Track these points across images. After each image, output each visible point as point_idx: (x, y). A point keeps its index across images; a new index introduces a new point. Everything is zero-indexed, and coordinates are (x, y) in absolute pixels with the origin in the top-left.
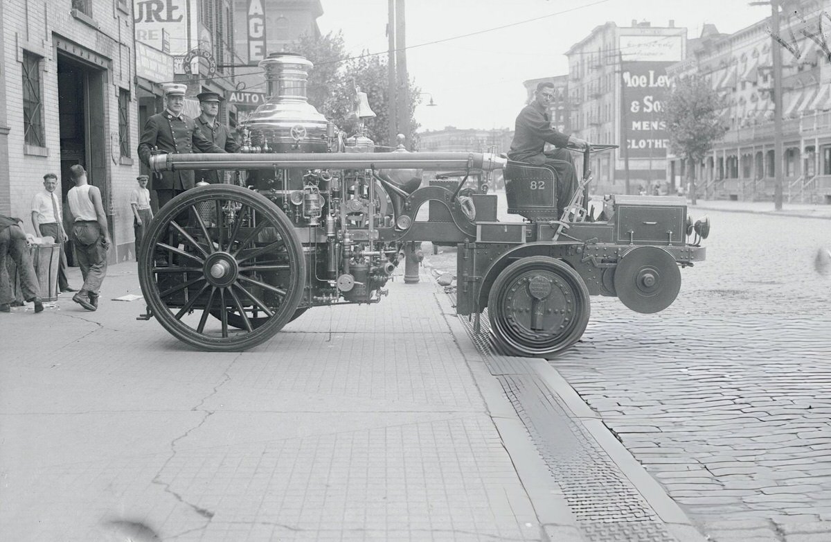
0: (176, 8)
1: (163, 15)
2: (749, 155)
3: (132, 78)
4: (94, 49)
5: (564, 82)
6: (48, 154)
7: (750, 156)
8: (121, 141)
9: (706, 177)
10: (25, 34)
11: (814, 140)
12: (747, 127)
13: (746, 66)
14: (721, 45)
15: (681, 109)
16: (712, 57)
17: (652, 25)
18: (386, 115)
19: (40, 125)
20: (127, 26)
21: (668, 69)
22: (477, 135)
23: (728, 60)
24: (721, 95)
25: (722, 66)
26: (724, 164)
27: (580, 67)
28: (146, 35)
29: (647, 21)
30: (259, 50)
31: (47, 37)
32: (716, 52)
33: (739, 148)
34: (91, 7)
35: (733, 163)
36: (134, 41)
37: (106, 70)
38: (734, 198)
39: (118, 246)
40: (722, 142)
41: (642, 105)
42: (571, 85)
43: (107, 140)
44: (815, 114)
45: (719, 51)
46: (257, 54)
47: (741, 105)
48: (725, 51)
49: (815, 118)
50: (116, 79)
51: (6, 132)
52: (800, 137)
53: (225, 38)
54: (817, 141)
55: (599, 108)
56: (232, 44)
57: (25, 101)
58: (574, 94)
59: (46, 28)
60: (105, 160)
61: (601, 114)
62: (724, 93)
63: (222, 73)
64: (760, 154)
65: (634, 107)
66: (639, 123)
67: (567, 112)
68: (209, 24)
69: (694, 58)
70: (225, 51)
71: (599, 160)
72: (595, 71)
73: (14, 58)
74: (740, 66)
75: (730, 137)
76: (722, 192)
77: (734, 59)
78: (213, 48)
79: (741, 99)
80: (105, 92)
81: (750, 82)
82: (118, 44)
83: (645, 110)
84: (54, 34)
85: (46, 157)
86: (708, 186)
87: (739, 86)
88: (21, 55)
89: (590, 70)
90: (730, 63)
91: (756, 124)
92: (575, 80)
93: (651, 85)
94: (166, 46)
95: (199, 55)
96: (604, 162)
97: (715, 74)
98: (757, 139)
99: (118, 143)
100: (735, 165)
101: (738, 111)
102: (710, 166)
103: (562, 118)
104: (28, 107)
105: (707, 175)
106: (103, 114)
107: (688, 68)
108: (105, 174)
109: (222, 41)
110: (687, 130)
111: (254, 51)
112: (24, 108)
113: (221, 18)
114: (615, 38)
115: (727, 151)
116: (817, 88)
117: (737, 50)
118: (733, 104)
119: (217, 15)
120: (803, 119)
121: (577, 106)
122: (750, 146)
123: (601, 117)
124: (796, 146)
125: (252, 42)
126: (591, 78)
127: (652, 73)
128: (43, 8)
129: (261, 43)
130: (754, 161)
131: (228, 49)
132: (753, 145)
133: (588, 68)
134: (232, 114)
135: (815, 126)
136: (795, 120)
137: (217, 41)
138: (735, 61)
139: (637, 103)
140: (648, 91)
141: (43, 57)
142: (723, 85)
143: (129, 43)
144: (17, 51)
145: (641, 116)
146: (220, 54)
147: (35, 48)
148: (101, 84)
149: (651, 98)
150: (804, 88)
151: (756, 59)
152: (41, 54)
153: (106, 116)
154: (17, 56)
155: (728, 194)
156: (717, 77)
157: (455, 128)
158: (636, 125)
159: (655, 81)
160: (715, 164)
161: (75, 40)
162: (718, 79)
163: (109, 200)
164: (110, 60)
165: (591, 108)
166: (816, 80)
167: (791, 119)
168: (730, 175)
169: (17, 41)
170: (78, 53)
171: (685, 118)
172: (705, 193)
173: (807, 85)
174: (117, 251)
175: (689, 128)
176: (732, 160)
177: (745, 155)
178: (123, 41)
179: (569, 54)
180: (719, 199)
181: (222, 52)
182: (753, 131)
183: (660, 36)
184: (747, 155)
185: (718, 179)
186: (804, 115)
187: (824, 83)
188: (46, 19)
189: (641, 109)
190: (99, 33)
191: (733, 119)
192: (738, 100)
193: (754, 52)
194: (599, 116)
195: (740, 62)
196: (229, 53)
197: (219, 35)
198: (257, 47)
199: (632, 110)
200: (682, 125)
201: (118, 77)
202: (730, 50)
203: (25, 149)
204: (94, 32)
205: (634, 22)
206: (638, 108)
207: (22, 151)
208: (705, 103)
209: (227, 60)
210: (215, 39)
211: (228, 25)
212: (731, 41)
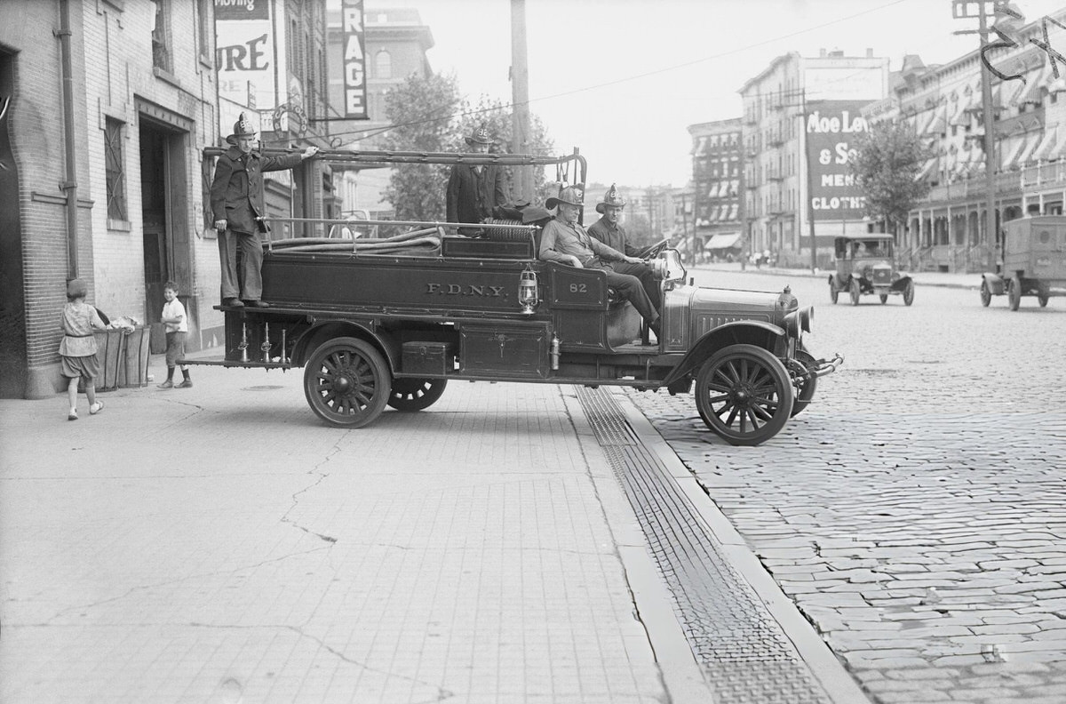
0: (261, 54)
1: (246, 62)
2: (961, 216)
3: (216, 140)
4: (176, 110)
5: (737, 125)
6: (131, 228)
7: (963, 217)
8: (204, 211)
9: (911, 244)
10: (107, 98)
11: (1038, 197)
12: (958, 182)
13: (956, 107)
14: (927, 80)
15: (876, 161)
16: (916, 96)
17: (845, 55)
18: (512, 173)
19: (122, 197)
20: (210, 81)
21: (863, 110)
22: (631, 193)
23: (936, 99)
24: (927, 142)
25: (929, 107)
26: (933, 227)
27: (756, 109)
28: (226, 85)
29: (840, 49)
30: (358, 101)
31: (128, 100)
32: (920, 89)
33: (949, 207)
34: (172, 63)
35: (943, 226)
36: (218, 97)
37: (188, 132)
38: (944, 269)
39: (203, 331)
40: (928, 199)
41: (834, 154)
42: (747, 131)
43: (190, 212)
44: (1039, 165)
45: (924, 88)
46: (356, 105)
47: (952, 154)
48: (931, 88)
49: (1039, 171)
50: (199, 141)
51: (90, 205)
52: (1022, 193)
53: (317, 87)
54: (1041, 198)
55: (781, 158)
56: (326, 93)
57: (107, 171)
58: (749, 141)
59: (128, 91)
60: (188, 233)
61: (783, 166)
62: (931, 140)
63: (315, 128)
64: (975, 214)
65: (825, 157)
66: (831, 176)
67: (741, 165)
68: (299, 72)
69: (894, 96)
70: (317, 102)
71: (781, 224)
72: (775, 112)
73: (97, 125)
74: (951, 105)
75: (937, 194)
76: (930, 262)
77: (943, 98)
78: (303, 100)
79: (952, 147)
80: (188, 157)
81: (962, 125)
82: (200, 103)
83: (838, 161)
84: (136, 96)
85: (128, 232)
86: (913, 254)
87: (949, 131)
88: (103, 121)
89: (769, 112)
90: (938, 103)
91: (969, 177)
92: (751, 124)
93: (846, 129)
94: (252, 101)
95: (289, 111)
96: (787, 226)
97: (920, 116)
98: (970, 197)
99: (201, 215)
100: (946, 229)
101: (948, 161)
102: (915, 231)
103: (736, 171)
104: (110, 177)
105: (911, 240)
106: (186, 182)
107: (889, 109)
108: (188, 248)
109: (314, 91)
110: (883, 186)
111: (352, 101)
112: (107, 179)
113: (312, 63)
114: (798, 71)
115: (934, 211)
116: (1041, 133)
117: (946, 86)
118: (942, 152)
119: (307, 60)
120: (1025, 171)
121: (753, 157)
122: (962, 204)
123: (783, 170)
124: (1017, 204)
125: (349, 92)
126: (769, 122)
127: (846, 114)
128: (125, 69)
129: (360, 92)
130: (967, 223)
131: (321, 99)
132: (966, 204)
133: (767, 109)
134: (326, 176)
135: (1039, 180)
136: (1017, 172)
137: (309, 91)
138: (944, 100)
139: (828, 152)
140: (841, 137)
141: (125, 123)
142: (930, 130)
143: (213, 101)
144: (99, 117)
145: (833, 169)
146: (311, 106)
147: (116, 114)
148: (183, 149)
149: (845, 146)
150: (1026, 133)
151: (969, 98)
152: (123, 119)
153: (189, 184)
154: (100, 123)
155: (936, 264)
156: (922, 121)
157: (602, 185)
158: (827, 180)
159: (850, 124)
160: (921, 228)
161: (157, 102)
162: (923, 123)
163: (192, 279)
164: (192, 121)
165: (771, 159)
166: (1041, 124)
167: (1011, 172)
168: (939, 240)
169: (99, 107)
170: (159, 115)
171: (881, 171)
172: (909, 264)
173: (1030, 129)
174: (201, 337)
175: (885, 184)
176: (941, 222)
177: (957, 216)
178: (206, 99)
179: (744, 92)
180: (926, 271)
181: (314, 103)
182: (966, 187)
183: (854, 68)
184: (959, 216)
185: (926, 245)
186: (1026, 166)
187: (1049, 128)
188: (127, 80)
189: (833, 160)
190: (181, 92)
191: (942, 172)
192: (948, 148)
193: (967, 88)
194: (780, 169)
195: (950, 102)
196: (322, 104)
197: (311, 83)
198: (355, 97)
199: (822, 160)
200: (877, 180)
201: (202, 140)
202: (937, 86)
203: (108, 224)
204: (175, 92)
205: (823, 51)
206: (829, 158)
207: (105, 226)
208: (905, 152)
209: (319, 113)
210: (306, 89)
211: (321, 71)
212: (938, 75)
